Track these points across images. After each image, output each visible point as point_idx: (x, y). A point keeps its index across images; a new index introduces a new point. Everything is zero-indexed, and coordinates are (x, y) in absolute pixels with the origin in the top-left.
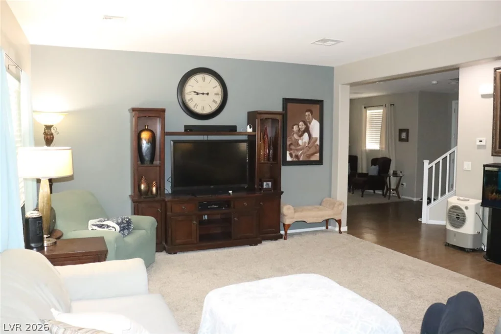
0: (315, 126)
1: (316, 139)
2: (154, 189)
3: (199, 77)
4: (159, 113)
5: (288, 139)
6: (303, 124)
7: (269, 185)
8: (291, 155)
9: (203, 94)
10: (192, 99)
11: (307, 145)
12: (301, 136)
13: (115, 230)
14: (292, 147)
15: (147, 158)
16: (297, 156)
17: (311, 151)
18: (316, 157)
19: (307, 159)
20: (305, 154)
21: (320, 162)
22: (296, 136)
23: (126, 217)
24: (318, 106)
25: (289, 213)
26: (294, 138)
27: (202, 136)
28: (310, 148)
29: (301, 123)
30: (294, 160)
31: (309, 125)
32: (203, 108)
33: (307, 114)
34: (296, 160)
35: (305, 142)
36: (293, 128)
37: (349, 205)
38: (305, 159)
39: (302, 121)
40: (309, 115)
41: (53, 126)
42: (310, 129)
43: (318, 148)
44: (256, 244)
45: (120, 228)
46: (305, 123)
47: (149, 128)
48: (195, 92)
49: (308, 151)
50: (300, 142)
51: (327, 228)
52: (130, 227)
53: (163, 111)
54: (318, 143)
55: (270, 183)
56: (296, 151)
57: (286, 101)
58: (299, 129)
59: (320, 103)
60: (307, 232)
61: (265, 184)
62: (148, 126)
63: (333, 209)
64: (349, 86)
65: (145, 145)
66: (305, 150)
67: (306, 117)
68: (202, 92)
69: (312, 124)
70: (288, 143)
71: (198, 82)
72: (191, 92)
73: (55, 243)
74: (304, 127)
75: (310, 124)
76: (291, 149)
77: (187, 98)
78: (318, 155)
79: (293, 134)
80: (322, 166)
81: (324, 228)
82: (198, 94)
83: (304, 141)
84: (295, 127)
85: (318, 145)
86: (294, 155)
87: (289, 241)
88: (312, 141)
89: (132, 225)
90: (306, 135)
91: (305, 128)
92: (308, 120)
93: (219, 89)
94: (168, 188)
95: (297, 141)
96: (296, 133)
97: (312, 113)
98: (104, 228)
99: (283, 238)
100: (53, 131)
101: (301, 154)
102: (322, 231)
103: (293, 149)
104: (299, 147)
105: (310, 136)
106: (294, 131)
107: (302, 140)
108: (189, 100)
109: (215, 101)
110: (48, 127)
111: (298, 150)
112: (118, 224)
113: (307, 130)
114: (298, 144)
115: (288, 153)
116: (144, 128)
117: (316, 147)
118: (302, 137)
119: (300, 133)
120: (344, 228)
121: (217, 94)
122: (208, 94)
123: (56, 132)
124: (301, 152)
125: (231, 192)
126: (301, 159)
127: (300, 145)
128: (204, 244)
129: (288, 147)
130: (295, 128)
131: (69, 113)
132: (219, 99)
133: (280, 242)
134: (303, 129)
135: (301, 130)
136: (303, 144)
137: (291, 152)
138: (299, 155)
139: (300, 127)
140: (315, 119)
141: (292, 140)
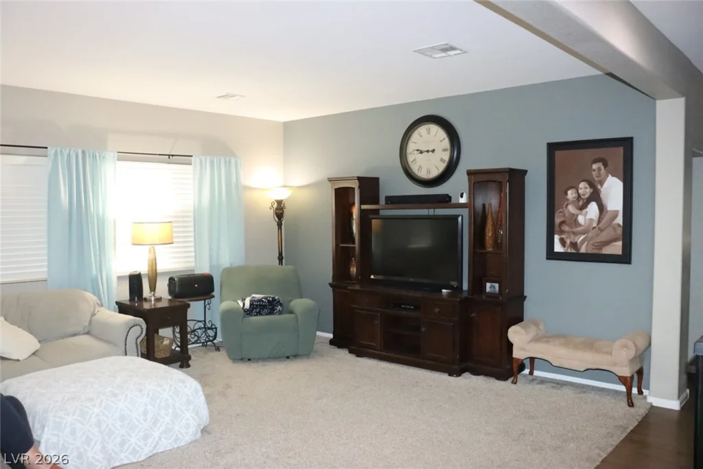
0: (613, 190)
1: (615, 214)
3: (423, 129)
4: (354, 182)
5: (557, 215)
6: (587, 186)
7: (494, 288)
8: (563, 242)
9: (428, 151)
10: (415, 160)
11: (595, 225)
12: (582, 208)
14: (566, 228)
16: (574, 245)
17: (604, 236)
18: (616, 248)
19: (595, 251)
20: (592, 242)
21: (625, 258)
22: (572, 209)
24: (621, 150)
26: (569, 212)
27: (427, 210)
28: (601, 230)
29: (583, 185)
30: (569, 251)
31: (599, 187)
32: (429, 172)
33: (594, 166)
34: (574, 251)
35: (591, 220)
36: (566, 194)
38: (590, 251)
39: (584, 181)
40: (599, 169)
41: (283, 200)
42: (602, 196)
43: (620, 231)
45: (252, 305)
46: (592, 185)
48: (418, 150)
49: (597, 235)
50: (581, 219)
51: (640, 392)
54: (620, 220)
55: (497, 285)
56: (572, 236)
57: (553, 148)
58: (579, 196)
59: (626, 144)
61: (488, 285)
66: (590, 234)
67: (594, 173)
68: (426, 150)
69: (605, 185)
70: (557, 221)
71: (421, 136)
72: (414, 151)
74: (589, 191)
75: (602, 186)
76: (562, 232)
77: (410, 158)
78: (620, 244)
79: (567, 205)
80: (629, 265)
82: (421, 152)
83: (588, 217)
84: (570, 192)
85: (619, 225)
86: (568, 242)
88: (607, 217)
89: (279, 307)
91: (592, 194)
92: (596, 179)
93: (447, 143)
95: (574, 217)
96: (573, 202)
97: (605, 165)
100: (283, 205)
101: (583, 242)
103: (568, 232)
104: (579, 229)
105: (602, 208)
106: (568, 200)
107: (585, 216)
108: (412, 162)
109: (442, 160)
110: (279, 202)
111: (575, 234)
113: (596, 196)
114: (576, 223)
115: (557, 238)
117: (614, 229)
118: (584, 211)
119: (581, 203)
121: (445, 150)
122: (433, 151)
124: (583, 237)
125: (444, 291)
126: (583, 250)
127: (580, 225)
129: (557, 228)
130: (571, 194)
132: (448, 157)
134: (587, 196)
135: (582, 197)
136: (587, 223)
137: (563, 236)
138: (578, 242)
139: (580, 191)
140: (613, 176)
141: (564, 216)
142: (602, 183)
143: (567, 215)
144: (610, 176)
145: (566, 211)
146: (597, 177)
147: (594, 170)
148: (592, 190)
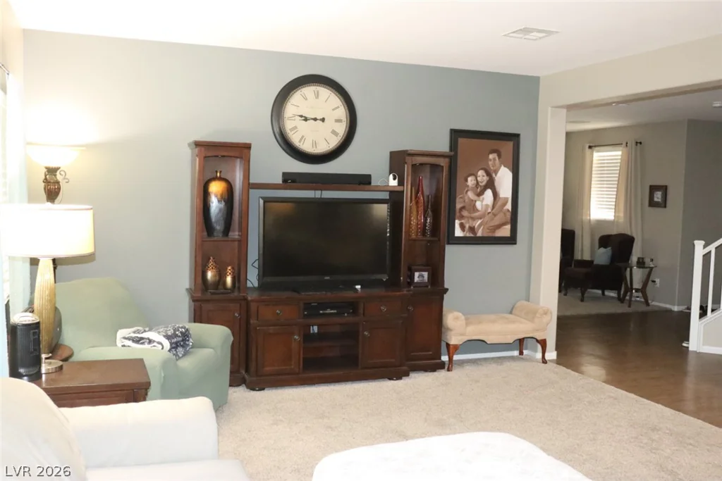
0: (504, 178)
1: (506, 201)
2: (229, 280)
3: (309, 91)
4: (240, 151)
5: (458, 200)
6: (485, 174)
7: (423, 277)
8: (462, 226)
9: (315, 119)
10: (295, 128)
11: (489, 210)
12: (480, 194)
13: (163, 348)
14: (465, 213)
15: (219, 227)
16: (472, 229)
17: (497, 221)
18: (505, 231)
19: (490, 235)
20: (487, 226)
21: (511, 240)
22: (471, 195)
23: (181, 326)
24: (510, 144)
25: (457, 326)
26: (469, 198)
27: (313, 192)
28: (495, 215)
29: (481, 173)
30: (468, 235)
31: (494, 175)
32: (315, 144)
33: (491, 156)
34: (472, 235)
35: (487, 205)
36: (466, 181)
37: (561, 314)
38: (486, 235)
39: (482, 169)
40: (494, 159)
41: (58, 168)
42: (496, 184)
43: (509, 216)
44: (399, 378)
45: (171, 344)
46: (488, 174)
47: (222, 177)
48: (301, 116)
49: (492, 219)
50: (478, 204)
51: (521, 353)
52: (187, 343)
53: (247, 147)
54: (509, 206)
55: (426, 274)
56: (471, 221)
57: (456, 134)
58: (477, 182)
59: (514, 138)
60: (485, 359)
61: (417, 274)
62: (220, 172)
63: (532, 320)
64: (565, 111)
65: (215, 205)
66: (487, 218)
67: (490, 163)
68: (313, 117)
69: (499, 174)
70: (458, 206)
71: (306, 99)
72: (295, 115)
73: (61, 368)
74: (486, 178)
75: (496, 174)
76: (462, 217)
77: (288, 125)
78: (508, 227)
79: (467, 191)
80: (515, 246)
81: (516, 353)
82: (306, 119)
83: (484, 203)
84: (469, 179)
85: (508, 210)
86: (467, 226)
87: (456, 373)
88: (499, 204)
89: (191, 340)
90: (489, 194)
91: (488, 182)
92: (492, 168)
93: (342, 112)
94: (253, 278)
95: (473, 203)
96: (472, 189)
97: (499, 156)
98: (143, 343)
99: (446, 368)
100: (59, 177)
101: (480, 226)
102: (512, 358)
103: (468, 217)
104: (477, 214)
105: (495, 194)
106: (468, 186)
107: (482, 202)
108: (291, 130)
109: (334, 132)
110: (52, 171)
111: (474, 219)
112: (168, 337)
113: (491, 184)
114: (474, 209)
115: (457, 223)
116: (214, 175)
117: (505, 214)
118: (481, 197)
119: (479, 190)
120: (552, 355)
121: (338, 121)
122: (323, 120)
123: (64, 179)
124: (480, 221)
125: (358, 287)
126: (479, 234)
127: (478, 211)
128: (312, 375)
129: (458, 214)
130: (471, 181)
131: (89, 147)
132: (342, 129)
133: (442, 374)
134: (484, 184)
135: (480, 184)
136: (483, 209)
137: (463, 221)
138: (476, 227)
139: (479, 179)
140: (505, 166)
141: (464, 201)
142: (496, 172)
143: (466, 201)
144: (502, 167)
145: (466, 198)
146: (493, 166)
147: (491, 160)
148: (488, 179)
